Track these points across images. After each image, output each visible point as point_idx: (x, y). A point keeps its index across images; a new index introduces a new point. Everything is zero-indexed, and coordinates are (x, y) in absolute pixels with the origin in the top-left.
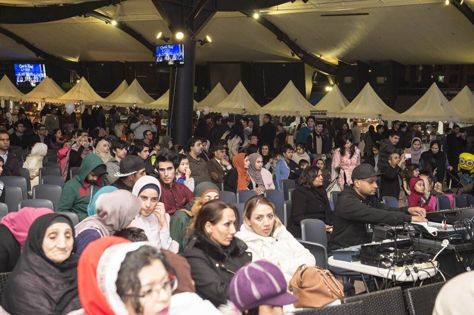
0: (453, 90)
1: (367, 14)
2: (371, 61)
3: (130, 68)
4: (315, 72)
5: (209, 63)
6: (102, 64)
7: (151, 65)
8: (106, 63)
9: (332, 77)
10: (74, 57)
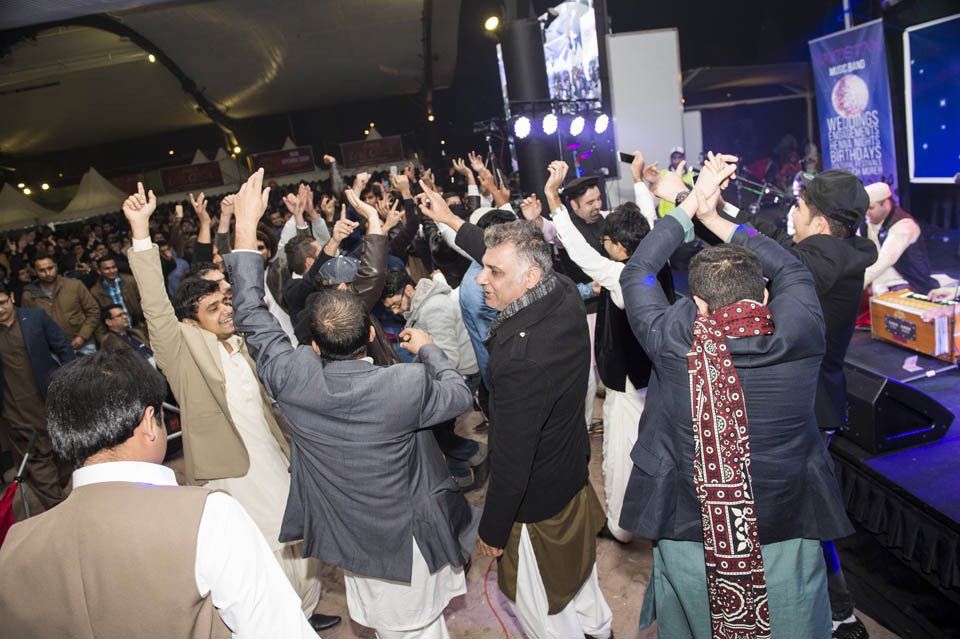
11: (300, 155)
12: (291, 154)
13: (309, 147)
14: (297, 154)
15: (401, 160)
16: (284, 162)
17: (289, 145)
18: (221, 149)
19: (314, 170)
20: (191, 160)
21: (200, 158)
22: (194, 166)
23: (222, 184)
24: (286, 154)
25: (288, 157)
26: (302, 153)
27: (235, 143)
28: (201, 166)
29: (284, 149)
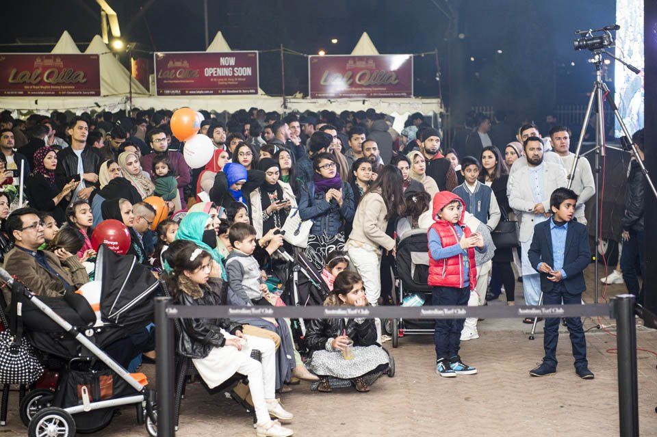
11: (238, 64)
12: (223, 61)
13: (257, 52)
14: (232, 61)
15: (408, 96)
16: (209, 72)
17: (219, 44)
18: (97, 37)
19: (256, 93)
20: (52, 47)
21: (66, 45)
22: (56, 56)
23: (98, 94)
24: (215, 59)
25: (218, 65)
26: (241, 62)
27: (116, 31)
28: (65, 58)
29: (211, 49)
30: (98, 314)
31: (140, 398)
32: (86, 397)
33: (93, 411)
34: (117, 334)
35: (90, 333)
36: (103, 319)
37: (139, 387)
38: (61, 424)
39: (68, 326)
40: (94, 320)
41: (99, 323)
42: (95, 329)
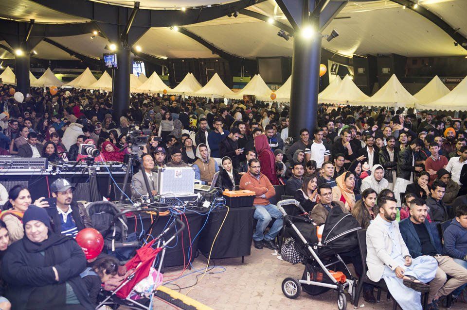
0: (450, 78)
1: (349, 17)
2: (378, 54)
3: (202, 63)
4: (333, 65)
5: (258, 58)
6: (183, 61)
7: (217, 61)
8: (186, 59)
9: (351, 68)
10: (163, 55)
30: (320, 239)
31: (335, 287)
32: (308, 277)
33: (311, 286)
34: (329, 252)
35: (316, 248)
36: (322, 242)
37: (335, 281)
38: (295, 287)
39: (305, 242)
40: (318, 242)
41: (320, 244)
42: (318, 246)
